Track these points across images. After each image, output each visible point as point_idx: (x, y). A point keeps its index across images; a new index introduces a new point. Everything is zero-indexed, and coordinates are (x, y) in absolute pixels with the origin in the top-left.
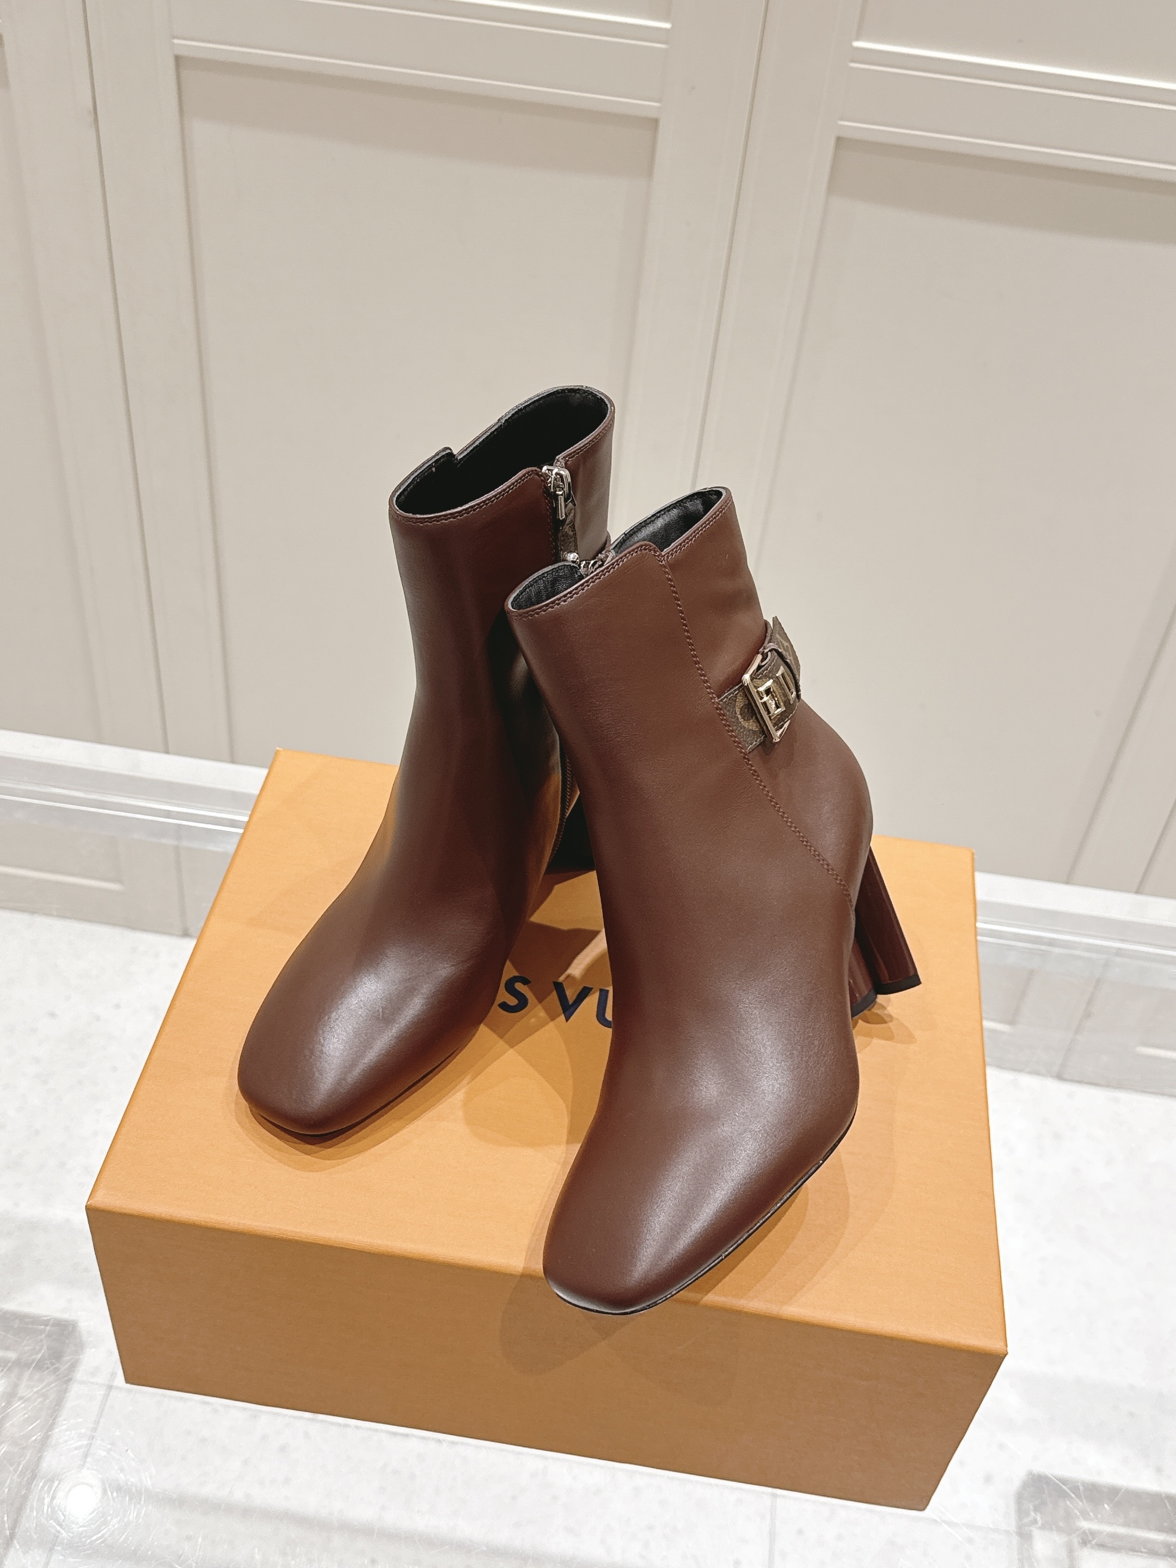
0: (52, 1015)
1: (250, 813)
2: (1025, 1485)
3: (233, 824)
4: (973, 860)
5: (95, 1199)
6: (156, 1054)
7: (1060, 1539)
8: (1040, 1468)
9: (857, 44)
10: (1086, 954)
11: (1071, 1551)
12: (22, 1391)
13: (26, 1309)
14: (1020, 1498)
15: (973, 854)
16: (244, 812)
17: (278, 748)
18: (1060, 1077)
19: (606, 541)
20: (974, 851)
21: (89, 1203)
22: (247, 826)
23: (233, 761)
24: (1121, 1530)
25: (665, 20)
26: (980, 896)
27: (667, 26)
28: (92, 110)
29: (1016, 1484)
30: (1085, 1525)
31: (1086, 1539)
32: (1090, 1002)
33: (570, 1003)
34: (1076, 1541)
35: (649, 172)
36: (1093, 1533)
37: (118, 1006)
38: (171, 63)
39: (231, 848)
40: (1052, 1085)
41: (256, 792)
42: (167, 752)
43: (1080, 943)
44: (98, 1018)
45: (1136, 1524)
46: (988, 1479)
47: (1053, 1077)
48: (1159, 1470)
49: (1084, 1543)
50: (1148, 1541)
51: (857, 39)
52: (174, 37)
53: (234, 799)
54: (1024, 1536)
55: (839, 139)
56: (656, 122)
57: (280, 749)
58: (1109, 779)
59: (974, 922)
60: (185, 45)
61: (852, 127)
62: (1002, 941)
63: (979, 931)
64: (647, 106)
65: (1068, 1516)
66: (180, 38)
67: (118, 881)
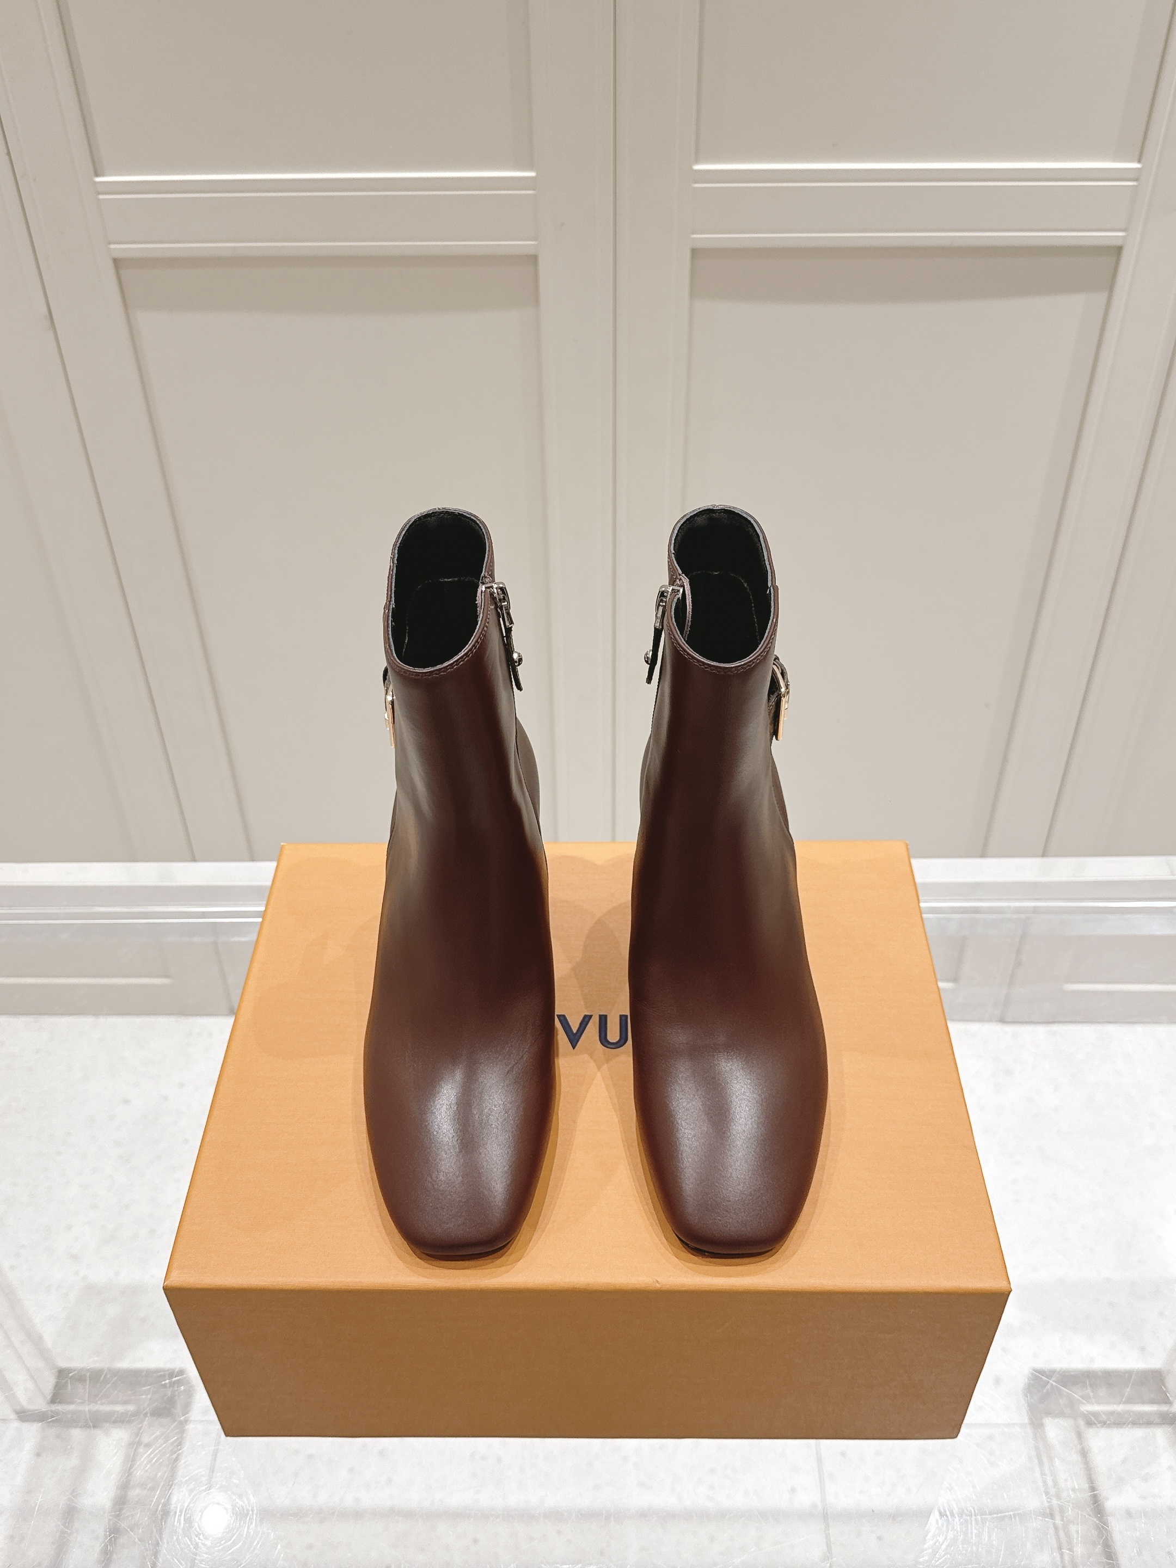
0: (126, 1101)
1: (265, 903)
2: (1030, 1381)
3: (252, 915)
4: (908, 850)
5: (171, 1279)
6: (208, 1138)
7: (1066, 1423)
8: (1040, 1364)
9: (697, 167)
10: (1015, 916)
11: (1079, 1435)
12: (146, 1439)
13: (139, 1365)
15: (907, 845)
16: (260, 903)
17: (282, 844)
18: (1002, 1021)
20: (907, 842)
21: (165, 1284)
22: (263, 915)
23: (253, 859)
24: (1120, 1408)
25: (530, 167)
26: (918, 880)
27: (532, 174)
28: (48, 317)
29: (1024, 1381)
30: (1087, 1408)
31: (1092, 1421)
32: (1018, 952)
33: (575, 1032)
34: (1081, 1422)
35: (536, 301)
36: (1096, 1414)
37: (181, 1085)
38: (110, 264)
39: (253, 937)
40: (996, 1028)
41: (269, 883)
42: (194, 860)
43: (1009, 907)
44: (166, 1098)
45: (1130, 1401)
46: (999, 1383)
47: (997, 1021)
48: (1143, 1349)
49: (1090, 1424)
50: (1145, 1413)
51: (697, 161)
52: (110, 243)
53: (255, 892)
54: (1037, 1425)
55: (695, 252)
56: (533, 259)
57: (285, 844)
58: (1005, 760)
59: (917, 903)
60: (119, 249)
61: (705, 238)
62: (942, 916)
63: (922, 910)
64: (525, 245)
65: (1072, 1403)
66: (114, 243)
67: (167, 976)
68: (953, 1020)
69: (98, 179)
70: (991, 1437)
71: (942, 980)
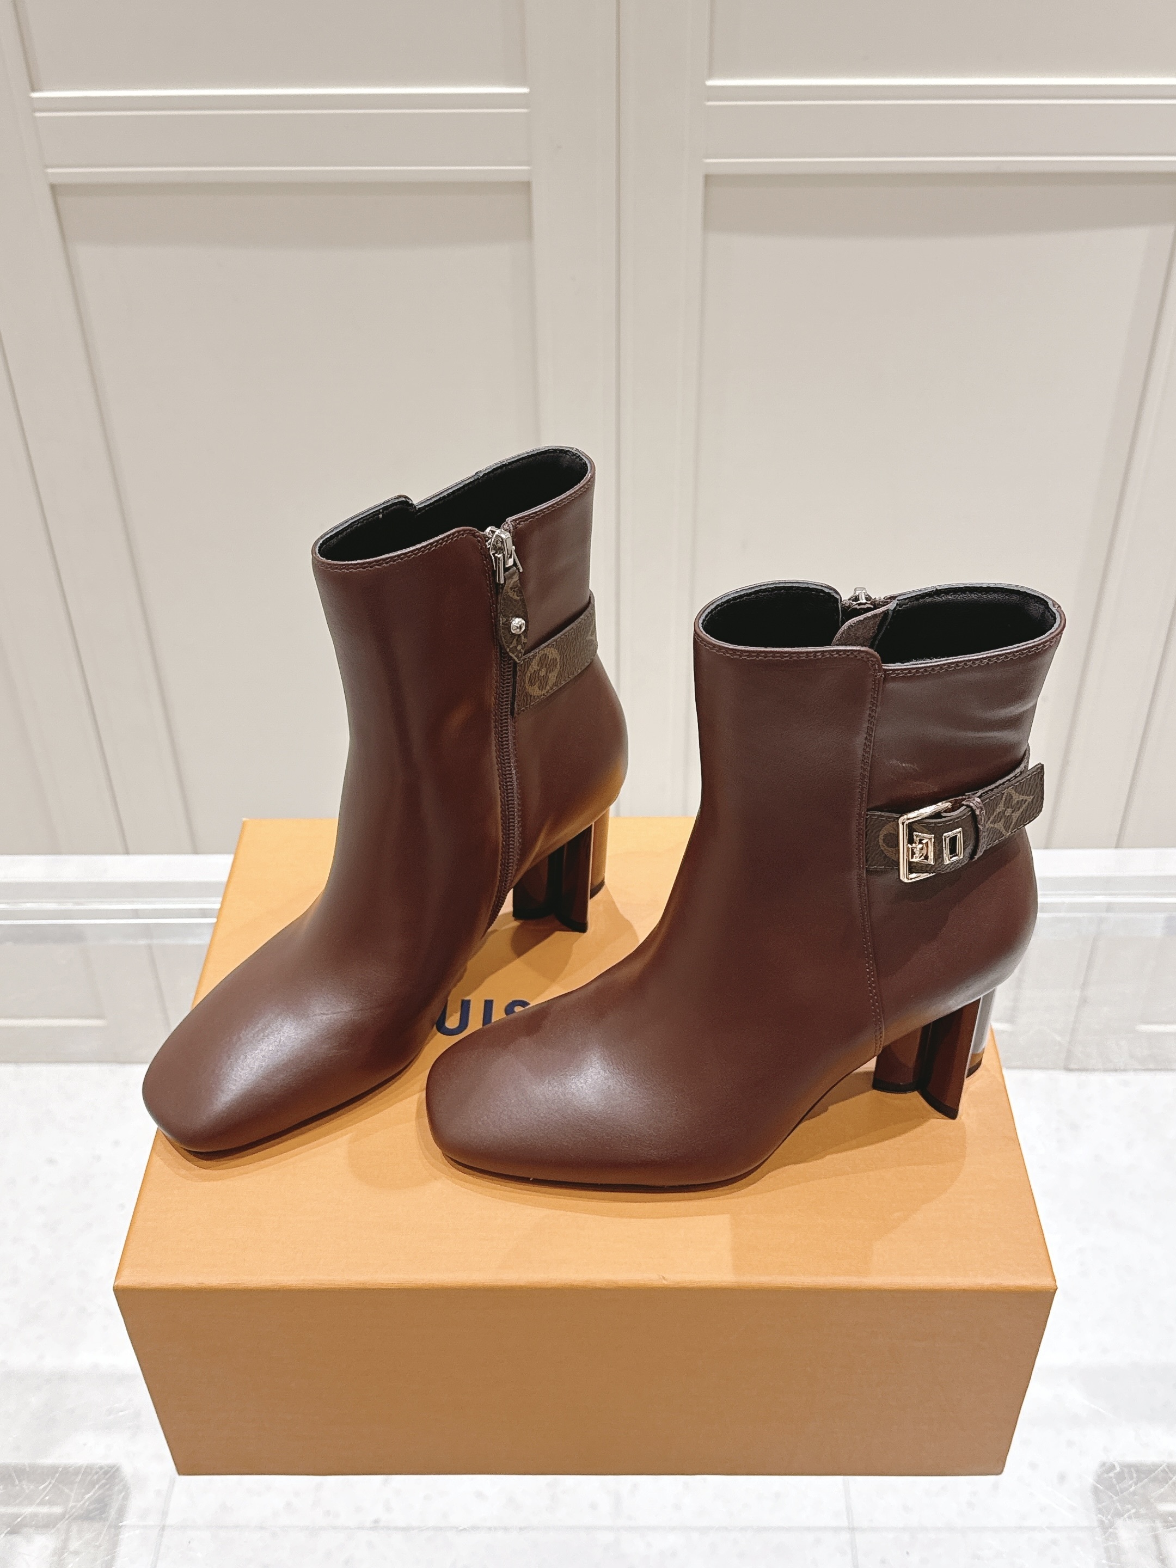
0: (51, 1161)
1: (220, 899)
2: (1099, 1479)
3: (204, 913)
5: (122, 1279)
9: (710, 83)
11: (1156, 1538)
14: (1096, 1491)
16: (213, 899)
17: (244, 819)
18: (1068, 1069)
19: (590, 597)
23: (196, 852)
25: (523, 82)
27: (525, 90)
29: (1090, 1480)
30: (1165, 1507)
31: (1171, 1523)
34: (1159, 1524)
35: (529, 235)
37: (117, 1143)
38: (46, 192)
41: (224, 879)
42: (127, 852)
46: (1062, 1478)
49: (1170, 1526)
51: (710, 76)
52: (47, 167)
53: (202, 889)
54: (1107, 1528)
55: (707, 178)
56: (525, 187)
57: (246, 819)
60: (58, 173)
61: (720, 163)
64: (516, 170)
65: (1150, 1503)
66: (52, 167)
67: (99, 1017)
68: (1009, 1068)
69: (35, 95)
70: (1055, 1542)
71: (997, 1020)
